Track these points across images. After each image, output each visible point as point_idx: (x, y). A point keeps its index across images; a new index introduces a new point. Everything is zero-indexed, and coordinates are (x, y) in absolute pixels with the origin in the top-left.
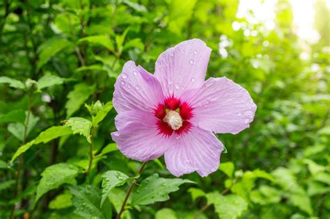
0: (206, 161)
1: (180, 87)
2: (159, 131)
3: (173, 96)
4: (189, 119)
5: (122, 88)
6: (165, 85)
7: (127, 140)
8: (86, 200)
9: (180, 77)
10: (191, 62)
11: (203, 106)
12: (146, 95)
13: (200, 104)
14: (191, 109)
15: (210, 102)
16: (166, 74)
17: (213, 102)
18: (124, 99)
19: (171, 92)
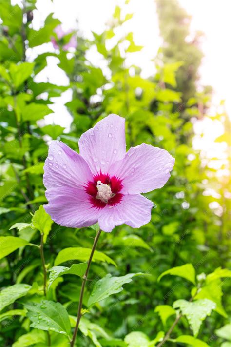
0: (138, 218)
1: (106, 162)
2: (92, 205)
3: (101, 173)
4: (120, 191)
5: (51, 169)
6: (91, 164)
7: (61, 212)
8: (42, 313)
9: (103, 152)
10: (110, 136)
11: (130, 174)
12: (73, 173)
13: (126, 174)
14: (120, 182)
15: (135, 169)
16: (90, 151)
17: (138, 168)
18: (54, 179)
19: (99, 170)
